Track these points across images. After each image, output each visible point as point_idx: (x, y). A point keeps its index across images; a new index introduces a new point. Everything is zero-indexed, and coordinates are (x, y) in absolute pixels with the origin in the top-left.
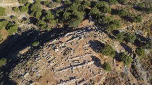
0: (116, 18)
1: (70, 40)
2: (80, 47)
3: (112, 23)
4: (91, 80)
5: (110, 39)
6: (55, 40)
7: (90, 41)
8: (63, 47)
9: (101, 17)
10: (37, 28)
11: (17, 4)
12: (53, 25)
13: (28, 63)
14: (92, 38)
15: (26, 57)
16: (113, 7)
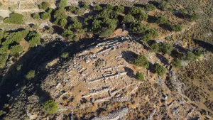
0: (153, 26)
1: (102, 50)
2: (113, 58)
3: (147, 32)
4: (123, 90)
5: (145, 50)
6: (86, 51)
7: (123, 52)
8: (94, 58)
9: (136, 25)
10: (63, 39)
11: (37, 10)
12: (81, 35)
13: (59, 74)
14: (125, 49)
15: (56, 68)
16: (151, 13)
